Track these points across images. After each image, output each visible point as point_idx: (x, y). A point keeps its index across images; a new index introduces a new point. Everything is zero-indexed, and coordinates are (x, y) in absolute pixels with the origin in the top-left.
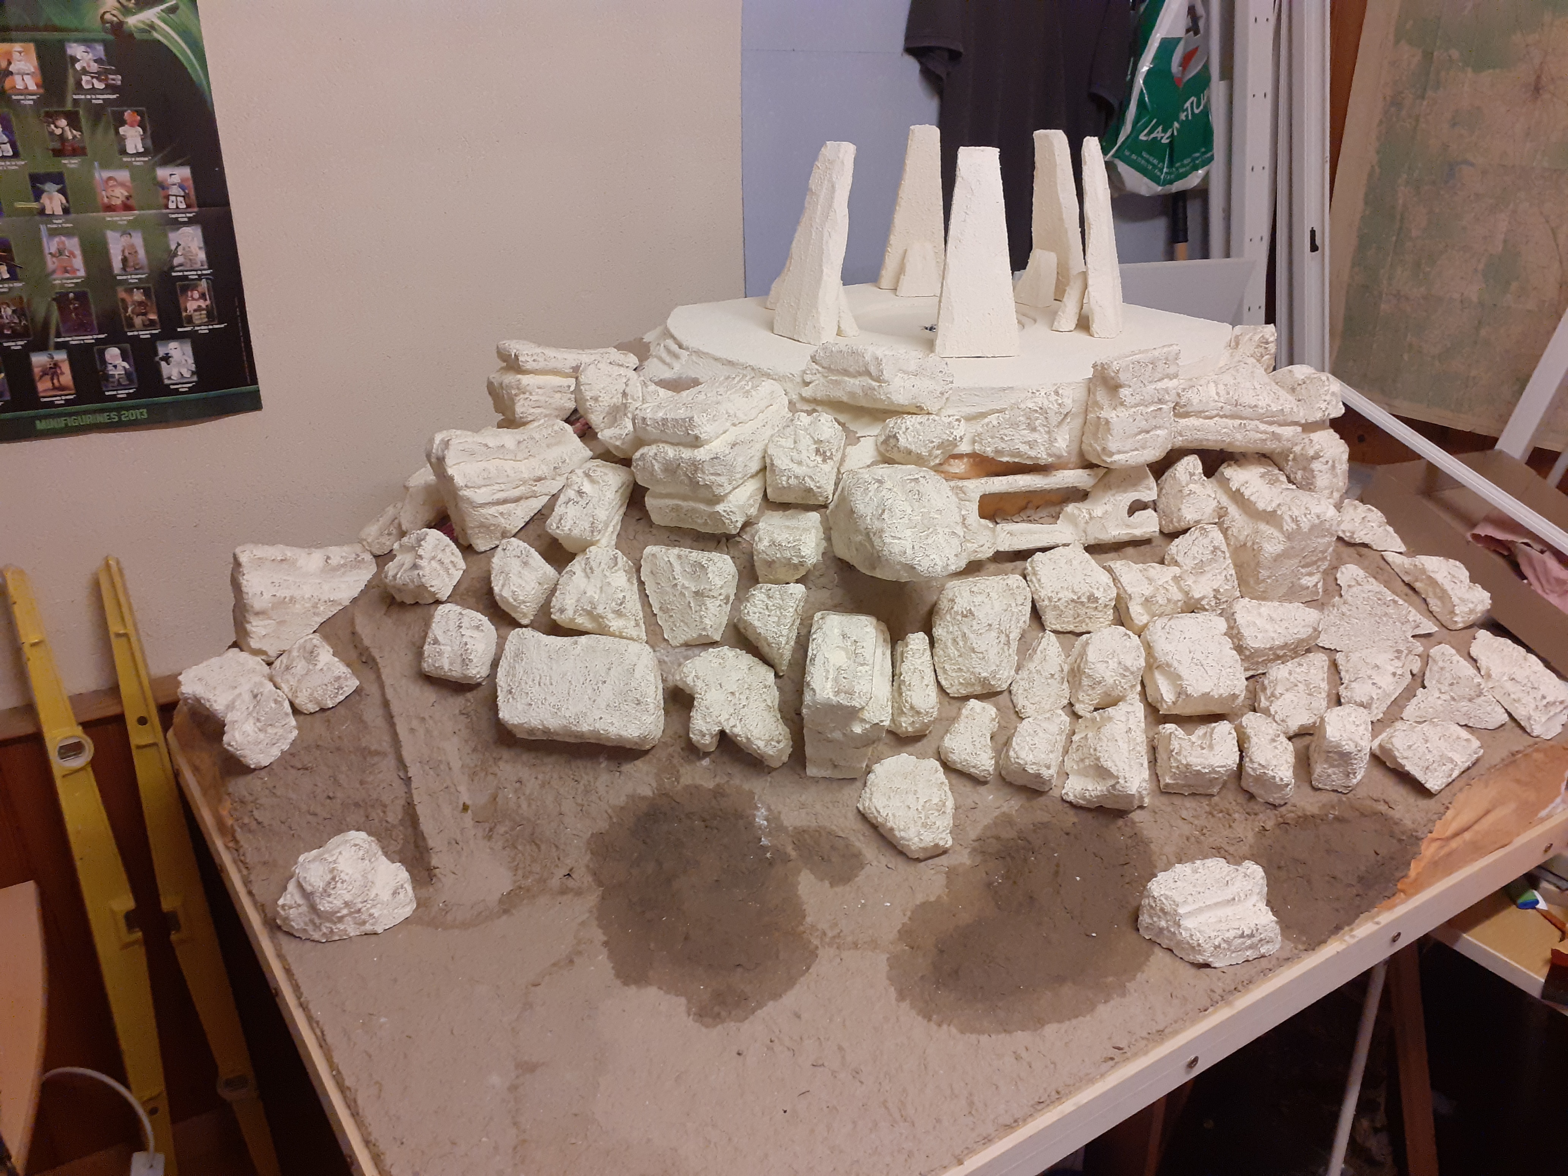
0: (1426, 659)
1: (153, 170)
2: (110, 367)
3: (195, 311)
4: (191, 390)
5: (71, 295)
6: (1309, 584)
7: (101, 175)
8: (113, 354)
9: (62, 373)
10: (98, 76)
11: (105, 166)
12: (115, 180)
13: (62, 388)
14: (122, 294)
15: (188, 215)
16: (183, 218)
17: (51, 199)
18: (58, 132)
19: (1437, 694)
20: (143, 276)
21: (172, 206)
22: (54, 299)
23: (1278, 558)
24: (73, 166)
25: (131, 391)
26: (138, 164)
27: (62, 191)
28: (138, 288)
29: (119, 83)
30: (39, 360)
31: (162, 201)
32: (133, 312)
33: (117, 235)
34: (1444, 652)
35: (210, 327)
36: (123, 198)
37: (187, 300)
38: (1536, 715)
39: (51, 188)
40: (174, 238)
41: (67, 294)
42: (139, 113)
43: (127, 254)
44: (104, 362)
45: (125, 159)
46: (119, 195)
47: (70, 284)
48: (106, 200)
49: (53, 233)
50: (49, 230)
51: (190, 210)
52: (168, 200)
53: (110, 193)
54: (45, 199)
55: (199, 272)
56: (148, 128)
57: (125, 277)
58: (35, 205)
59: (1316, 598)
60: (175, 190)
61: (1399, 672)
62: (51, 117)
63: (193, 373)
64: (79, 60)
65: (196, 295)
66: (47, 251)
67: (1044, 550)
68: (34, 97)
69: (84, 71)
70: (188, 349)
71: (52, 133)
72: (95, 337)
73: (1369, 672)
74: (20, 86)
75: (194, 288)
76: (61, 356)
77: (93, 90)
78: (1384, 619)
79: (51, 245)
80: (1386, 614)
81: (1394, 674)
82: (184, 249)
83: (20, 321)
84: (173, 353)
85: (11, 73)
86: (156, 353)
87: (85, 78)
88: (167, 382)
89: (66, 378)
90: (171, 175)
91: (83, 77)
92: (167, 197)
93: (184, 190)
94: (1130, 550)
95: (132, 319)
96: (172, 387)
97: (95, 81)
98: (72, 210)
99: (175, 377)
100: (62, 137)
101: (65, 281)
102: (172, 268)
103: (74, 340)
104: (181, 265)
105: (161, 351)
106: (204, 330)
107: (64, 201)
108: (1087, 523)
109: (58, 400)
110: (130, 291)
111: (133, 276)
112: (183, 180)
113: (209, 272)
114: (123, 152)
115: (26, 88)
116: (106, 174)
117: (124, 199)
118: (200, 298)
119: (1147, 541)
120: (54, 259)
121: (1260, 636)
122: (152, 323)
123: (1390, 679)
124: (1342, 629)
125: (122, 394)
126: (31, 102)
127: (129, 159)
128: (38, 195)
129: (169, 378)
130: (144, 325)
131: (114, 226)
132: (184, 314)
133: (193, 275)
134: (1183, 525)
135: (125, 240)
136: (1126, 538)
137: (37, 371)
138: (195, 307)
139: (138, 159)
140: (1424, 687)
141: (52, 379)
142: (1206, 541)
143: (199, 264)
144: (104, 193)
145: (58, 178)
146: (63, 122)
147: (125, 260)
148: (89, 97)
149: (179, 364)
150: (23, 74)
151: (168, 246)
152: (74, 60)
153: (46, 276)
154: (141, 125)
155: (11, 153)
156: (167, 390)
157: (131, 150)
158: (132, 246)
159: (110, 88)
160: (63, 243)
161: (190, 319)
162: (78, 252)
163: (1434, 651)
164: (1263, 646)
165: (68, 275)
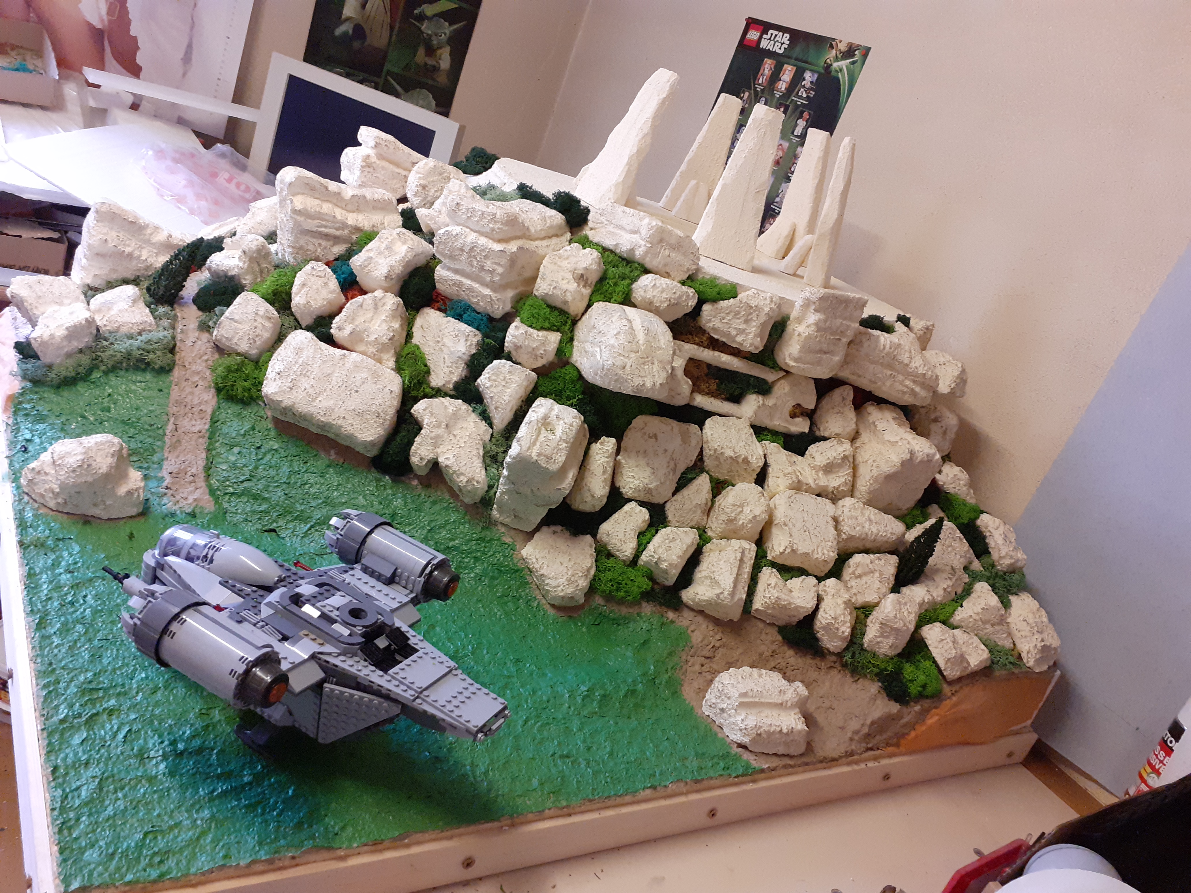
10: (807, 90)
12: (782, 146)
29: (812, 96)
37: (767, 223)
40: (783, 186)
42: (810, 114)
52: (793, 165)
62: (779, 105)
68: (781, 94)
69: (804, 86)
75: (774, 217)
77: (801, 97)
82: (782, 194)
85: (780, 80)
91: (802, 89)
97: (804, 93)
104: (776, 202)
115: (780, 88)
117: (779, 158)
126: (778, 96)
127: (792, 137)
139: (795, 139)
146: (782, 110)
150: (783, 81)
152: (804, 79)
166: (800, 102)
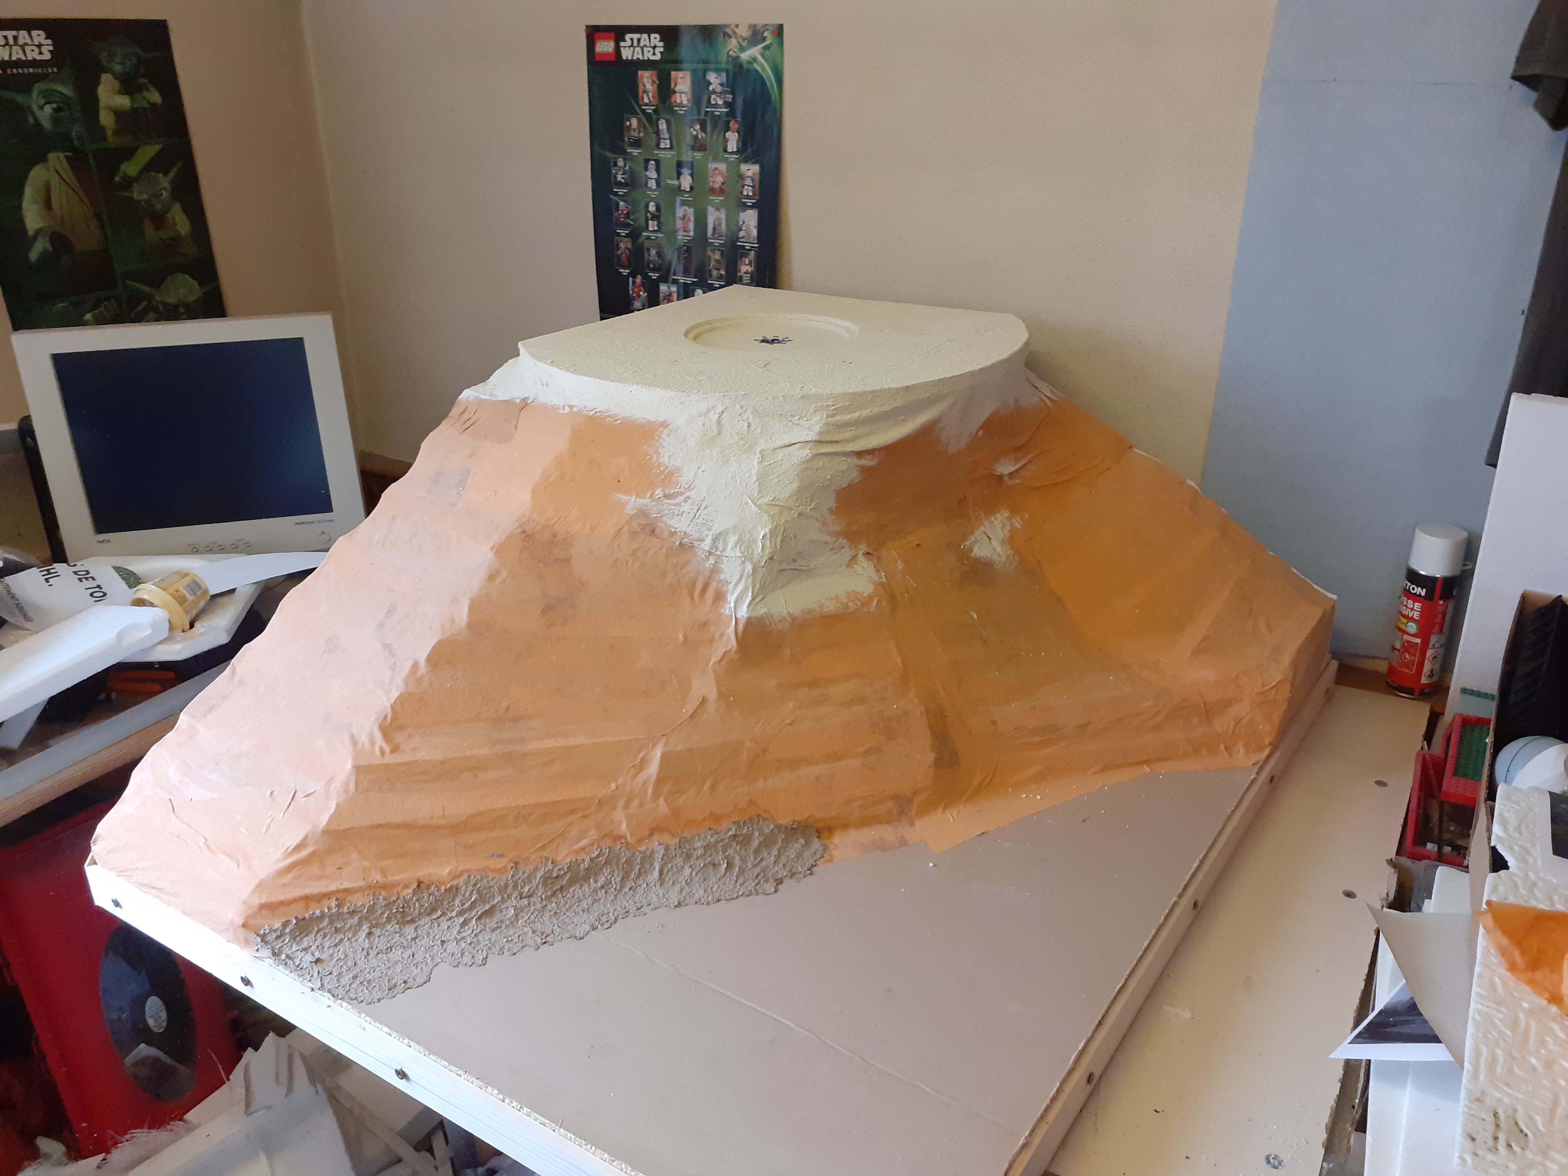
1: (739, 166)
3: (745, 273)
5: (685, 247)
7: (712, 165)
8: (699, 294)
10: (721, 95)
11: (715, 159)
12: (719, 170)
17: (685, 180)
18: (695, 133)
21: (745, 193)
27: (692, 175)
28: (719, 250)
29: (731, 101)
31: (741, 188)
32: (713, 265)
33: (713, 210)
37: (741, 265)
39: (686, 172)
40: (742, 217)
41: (683, 246)
43: (716, 224)
45: (726, 156)
46: (718, 181)
48: (711, 184)
51: (755, 197)
52: (744, 188)
53: (714, 179)
54: (682, 179)
55: (752, 243)
57: (712, 241)
60: (748, 182)
62: (693, 122)
64: (712, 84)
65: (747, 261)
66: (678, 215)
69: (714, 92)
71: (691, 134)
74: (678, 101)
75: (747, 255)
79: (680, 211)
82: (746, 226)
83: (659, 260)
85: (675, 92)
87: (713, 97)
90: (748, 170)
92: (743, 186)
93: (753, 182)
97: (718, 99)
98: (694, 188)
100: (696, 137)
104: (743, 238)
107: (692, 182)
110: (714, 251)
111: (717, 241)
112: (755, 174)
113: (757, 243)
114: (725, 151)
115: (683, 102)
116: (714, 165)
117: (722, 184)
118: (749, 264)
120: (680, 221)
127: (728, 156)
128: (679, 174)
132: (739, 274)
135: (716, 214)
138: (745, 271)
139: (733, 156)
143: (753, 239)
144: (710, 179)
146: (698, 127)
147: (715, 229)
150: (679, 93)
152: (709, 84)
154: (738, 132)
155: (669, 146)
157: (729, 150)
158: (720, 220)
159: (725, 104)
160: (685, 210)
161: (741, 279)
162: (692, 218)
165: (685, 234)
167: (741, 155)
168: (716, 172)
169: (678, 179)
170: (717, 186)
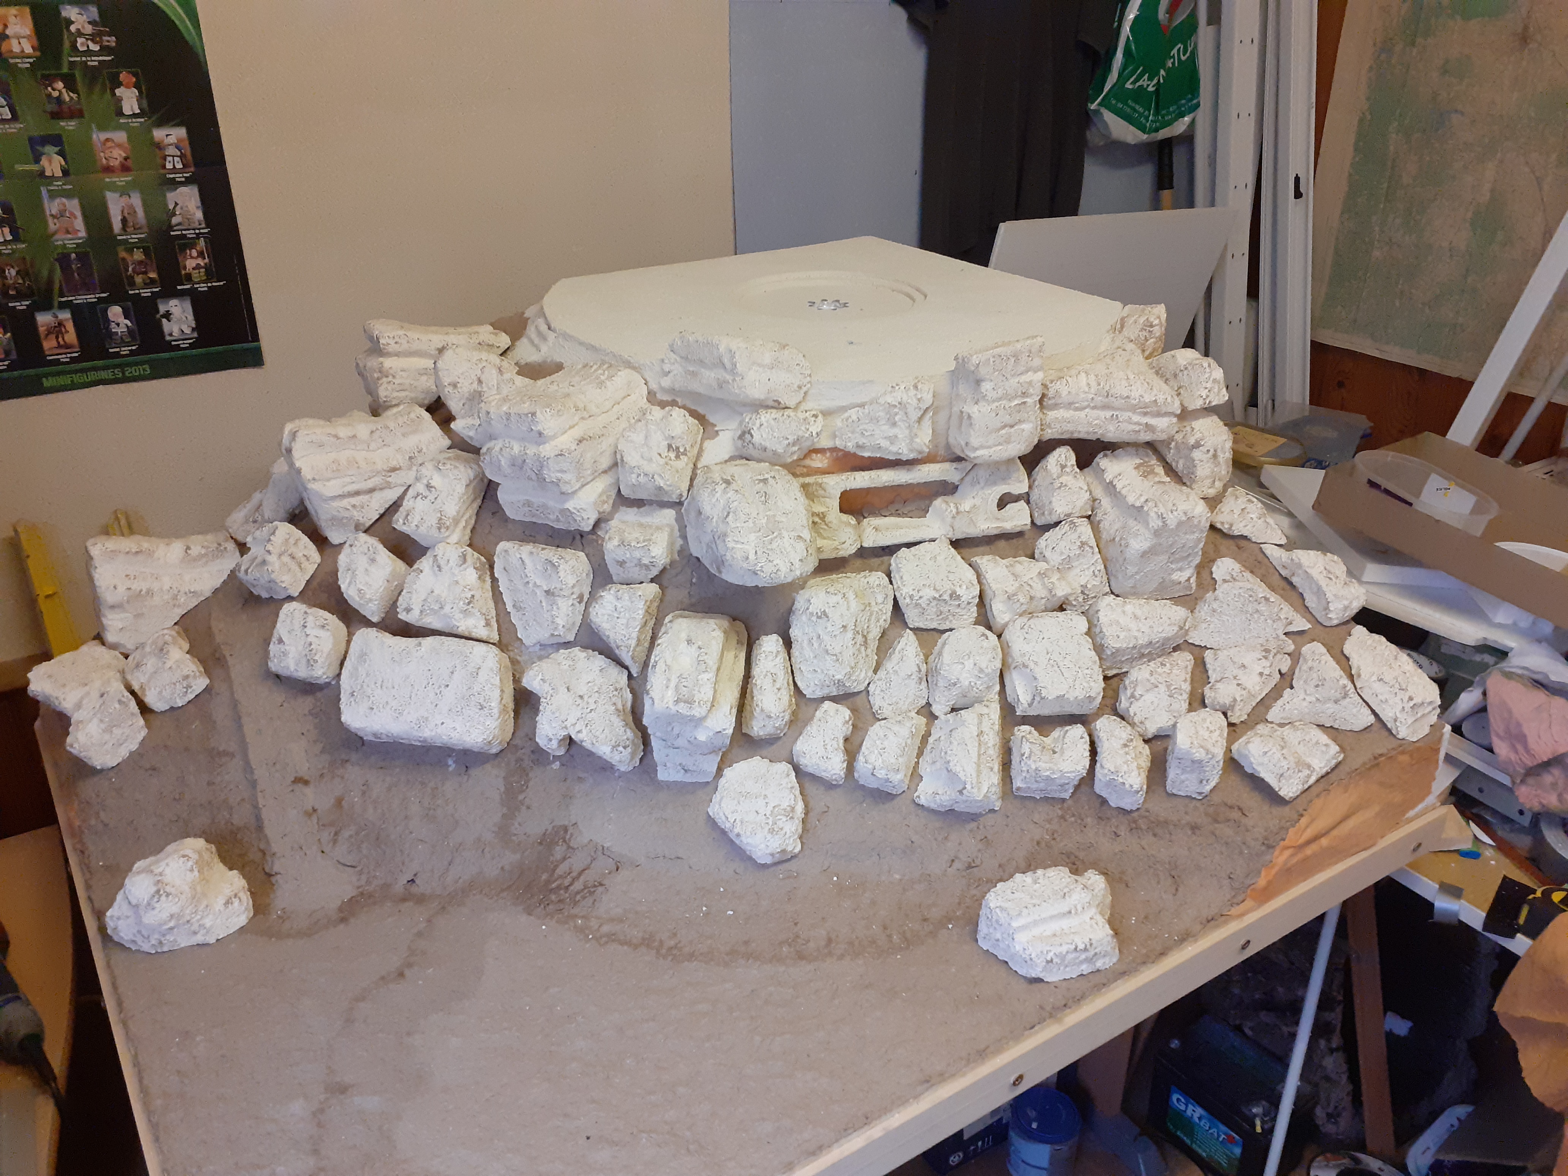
0: (1295, 657)
1: (150, 132)
2: (113, 325)
3: (193, 269)
4: (192, 346)
5: (73, 256)
6: (1181, 579)
7: (98, 136)
8: (115, 312)
9: (67, 332)
10: (93, 38)
11: (102, 128)
12: (113, 141)
13: (67, 346)
14: (123, 254)
15: (185, 175)
16: (179, 177)
17: (50, 162)
18: (55, 94)
19: (1302, 696)
20: (142, 236)
21: (169, 165)
22: (56, 260)
23: (1145, 555)
24: (71, 128)
25: (134, 348)
26: (136, 124)
27: (61, 153)
28: (138, 248)
29: (114, 44)
30: (43, 319)
31: (159, 161)
32: (133, 269)
33: (117, 195)
34: (1314, 651)
35: (209, 285)
36: (120, 159)
37: (185, 258)
38: (1401, 717)
39: (50, 149)
40: (171, 197)
41: (69, 255)
42: (135, 75)
43: (126, 215)
44: (107, 321)
45: (121, 121)
46: (116, 156)
47: (71, 244)
49: (53, 195)
50: (49, 191)
51: (187, 170)
52: (165, 160)
53: (108, 154)
54: (44, 162)
55: (197, 231)
56: (143, 88)
57: (124, 237)
58: (35, 167)
59: (1189, 593)
60: (171, 150)
61: (1267, 672)
62: (49, 80)
63: (193, 330)
64: (73, 22)
65: (194, 253)
66: (48, 213)
67: (909, 545)
68: (31, 60)
69: (79, 33)
70: (188, 305)
71: (49, 96)
72: (97, 296)
73: (1235, 672)
74: (16, 49)
75: (192, 246)
76: (65, 315)
77: (89, 53)
78: (1256, 616)
79: (52, 207)
80: (1257, 611)
81: (1261, 674)
82: (182, 208)
83: (24, 282)
84: (174, 310)
85: (7, 37)
86: (158, 312)
87: (80, 41)
88: (168, 338)
89: (71, 336)
90: (167, 135)
91: (78, 39)
92: (165, 158)
93: (180, 150)
94: (1002, 544)
95: (133, 277)
96: (173, 343)
97: (90, 43)
98: (71, 171)
99: (176, 333)
100: (59, 100)
101: (66, 242)
102: (171, 228)
103: (79, 299)
104: (179, 224)
105: (162, 309)
106: (203, 287)
107: (63, 163)
108: (954, 517)
109: (63, 358)
110: (130, 251)
111: (133, 236)
112: (180, 140)
113: (206, 231)
114: (120, 113)
115: (23, 51)
116: (103, 136)
117: (122, 160)
118: (198, 256)
119: (1020, 534)
120: (55, 220)
121: (1122, 635)
122: (152, 282)
123: (1257, 679)
124: (1211, 626)
125: (125, 351)
126: (28, 65)
127: (126, 121)
128: (37, 157)
129: (171, 335)
130: (145, 284)
131: (113, 188)
132: (183, 272)
133: (190, 234)
134: (1055, 519)
135: (124, 201)
136: (996, 532)
137: (42, 330)
138: (194, 265)
139: (134, 120)
140: (1292, 687)
141: (57, 338)
142: (1074, 536)
143: (197, 223)
144: (102, 154)
145: (56, 140)
146: (60, 85)
147: (124, 221)
148: (84, 59)
149: (179, 320)
150: (18, 38)
151: (166, 205)
152: (69, 22)
153: (48, 237)
154: (137, 86)
155: (10, 116)
156: (169, 347)
157: (127, 111)
158: (131, 207)
159: (105, 50)
160: (64, 204)
161: (189, 277)
162: (78, 214)
163: (1306, 649)
164: (1125, 646)
165: (70, 236)
166: (94, 61)
167: (150, 118)
168: (109, 144)
169: (37, 161)
170: (115, 163)
